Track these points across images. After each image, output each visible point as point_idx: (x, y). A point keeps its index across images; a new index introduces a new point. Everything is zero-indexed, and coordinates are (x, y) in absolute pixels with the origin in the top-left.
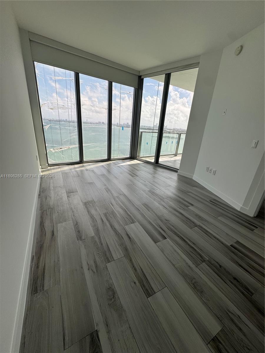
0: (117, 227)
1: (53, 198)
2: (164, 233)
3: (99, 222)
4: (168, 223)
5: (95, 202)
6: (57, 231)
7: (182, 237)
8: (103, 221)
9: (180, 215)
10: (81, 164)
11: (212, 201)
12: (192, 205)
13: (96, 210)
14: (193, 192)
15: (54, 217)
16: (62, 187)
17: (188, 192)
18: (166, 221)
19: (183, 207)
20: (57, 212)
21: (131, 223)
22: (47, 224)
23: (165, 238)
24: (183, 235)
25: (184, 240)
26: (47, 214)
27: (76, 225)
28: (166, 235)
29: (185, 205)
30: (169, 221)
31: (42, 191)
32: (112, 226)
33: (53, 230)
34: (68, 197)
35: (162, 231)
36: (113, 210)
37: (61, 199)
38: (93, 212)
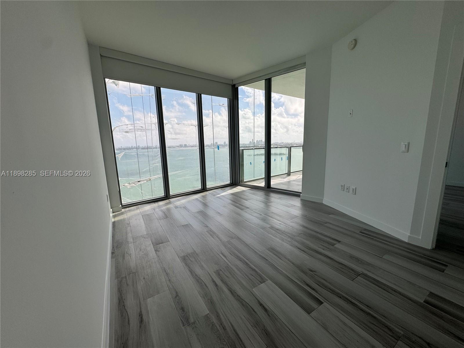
0: (241, 292)
1: (133, 256)
2: (316, 293)
3: (211, 287)
4: (315, 275)
5: (197, 254)
6: (148, 312)
7: (345, 297)
8: (216, 285)
9: (328, 261)
10: (167, 200)
11: (363, 231)
12: (339, 242)
13: (202, 267)
14: (331, 222)
15: (139, 288)
16: (145, 237)
17: (324, 222)
18: (311, 272)
19: (328, 246)
20: (142, 278)
21: (260, 283)
22: (130, 302)
23: (321, 303)
24: (347, 294)
25: (351, 302)
26: (127, 285)
27: (176, 297)
28: (321, 297)
29: (328, 243)
30: (315, 272)
31: (117, 247)
32: (233, 292)
33: (141, 312)
34: (156, 251)
35: (311, 289)
36: (228, 264)
37: (147, 255)
38: (198, 271)
